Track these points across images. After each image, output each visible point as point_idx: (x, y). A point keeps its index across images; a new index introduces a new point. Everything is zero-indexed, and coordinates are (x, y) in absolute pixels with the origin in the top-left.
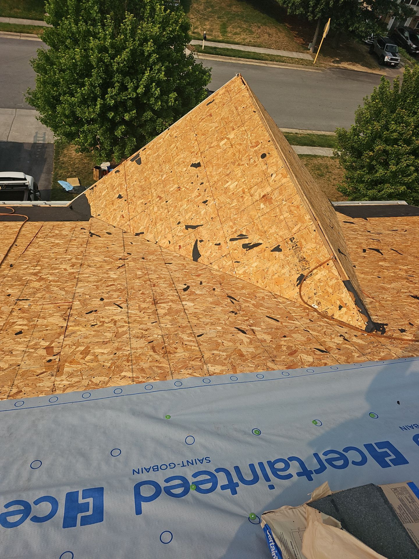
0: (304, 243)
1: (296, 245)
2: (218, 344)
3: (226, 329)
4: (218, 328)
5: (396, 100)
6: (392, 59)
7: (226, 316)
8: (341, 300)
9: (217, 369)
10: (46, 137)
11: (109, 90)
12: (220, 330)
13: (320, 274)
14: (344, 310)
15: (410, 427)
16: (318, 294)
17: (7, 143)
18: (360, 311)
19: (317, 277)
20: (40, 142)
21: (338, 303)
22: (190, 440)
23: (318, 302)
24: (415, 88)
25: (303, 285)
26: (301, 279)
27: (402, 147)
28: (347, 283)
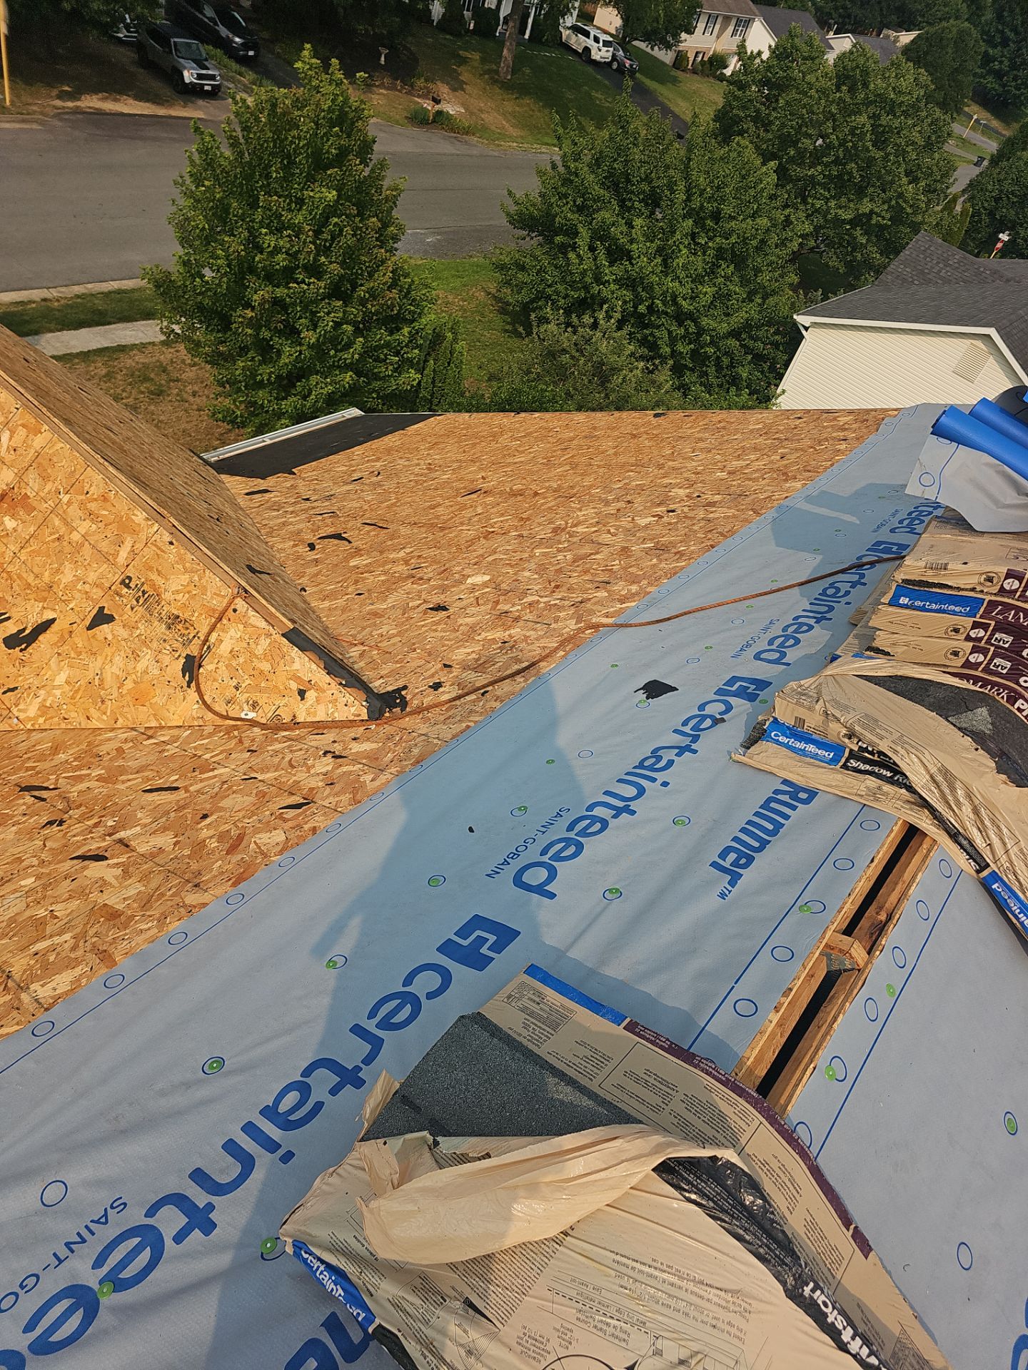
0: (159, 581)
1: (144, 593)
2: (40, 924)
3: (49, 874)
4: (23, 883)
5: (249, 177)
6: (200, 77)
7: (36, 842)
8: (296, 678)
9: (62, 981)
12: (34, 886)
13: (229, 639)
14: (311, 695)
15: (502, 864)
16: (243, 685)
18: (344, 682)
19: (224, 648)
21: (294, 686)
22: (53, 1194)
23: (251, 702)
24: (274, 141)
25: (201, 679)
26: (191, 667)
27: (309, 285)
28: (293, 636)
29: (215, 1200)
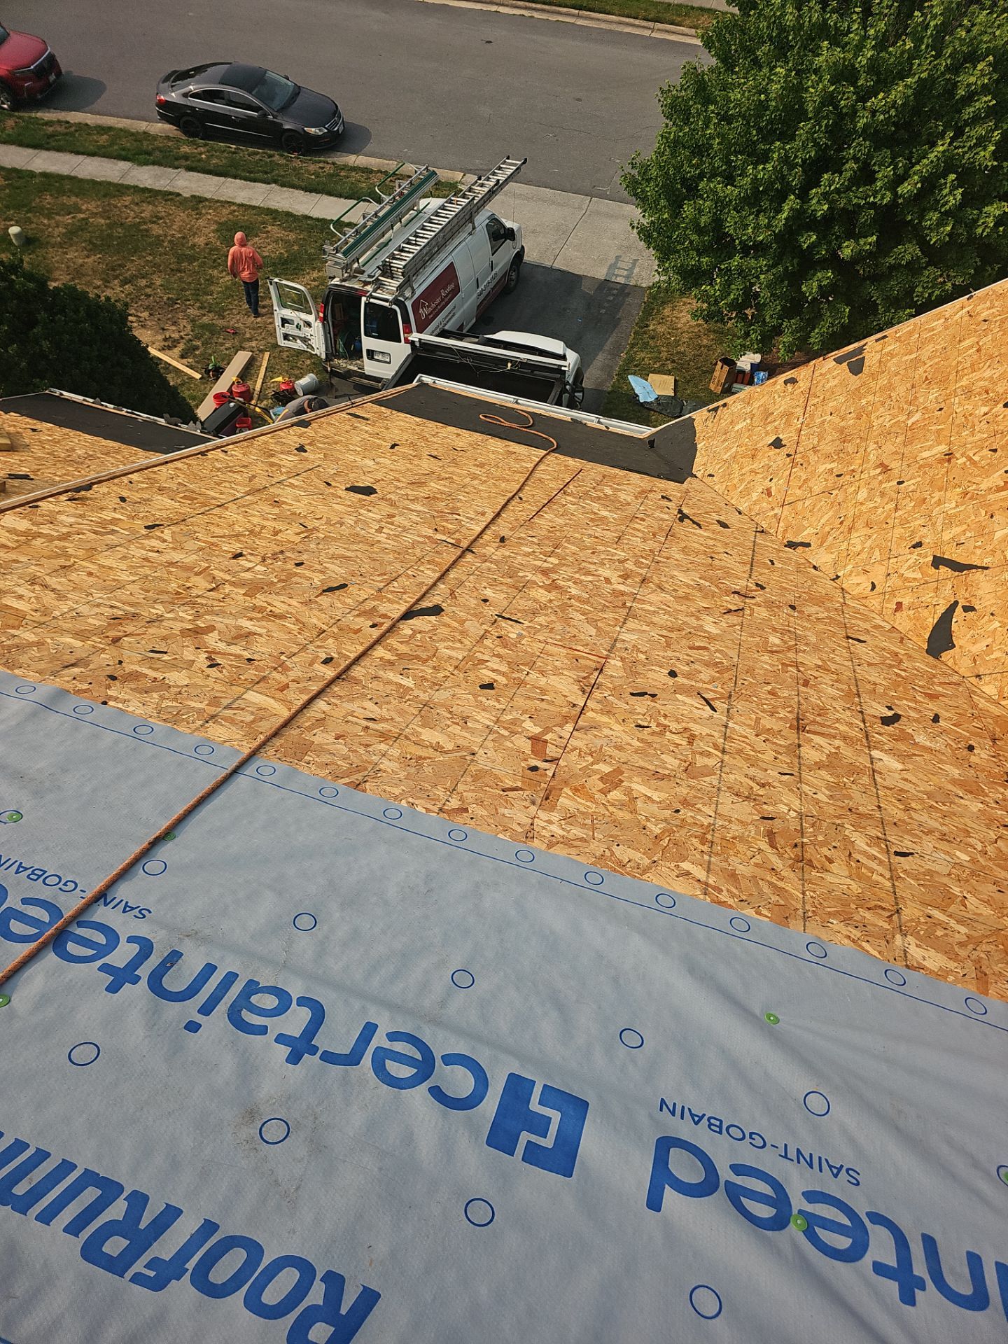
2: (951, 898)
3: (984, 867)
7: (991, 833)
9: (934, 960)
10: (636, 270)
11: (826, 176)
12: (965, 864)
17: (551, 270)
20: (620, 280)
22: (816, 1103)
29: (929, 1283)
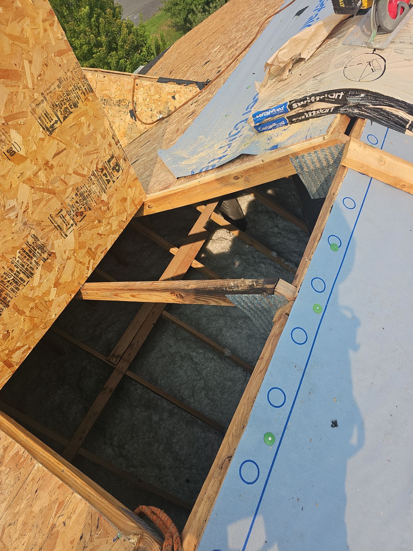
0: (107, 92)
1: (105, 100)
8: (169, 93)
13: (140, 96)
14: (177, 96)
16: (153, 108)
18: (186, 84)
19: (141, 100)
21: (170, 97)
23: (159, 112)
25: (138, 116)
26: (133, 114)
28: (161, 80)
